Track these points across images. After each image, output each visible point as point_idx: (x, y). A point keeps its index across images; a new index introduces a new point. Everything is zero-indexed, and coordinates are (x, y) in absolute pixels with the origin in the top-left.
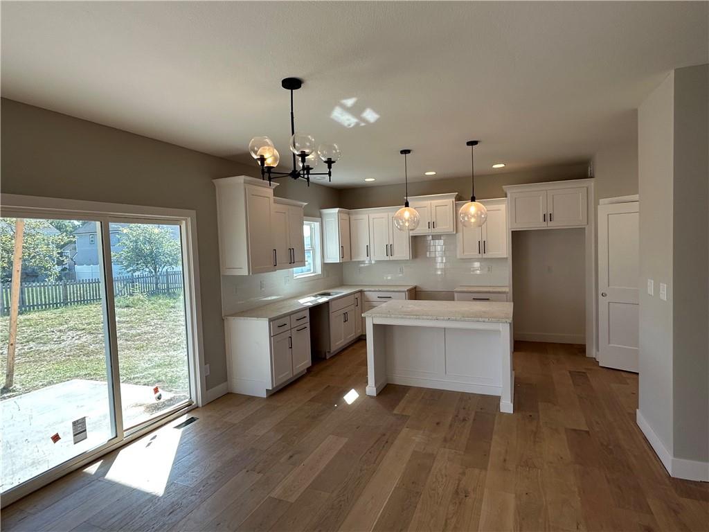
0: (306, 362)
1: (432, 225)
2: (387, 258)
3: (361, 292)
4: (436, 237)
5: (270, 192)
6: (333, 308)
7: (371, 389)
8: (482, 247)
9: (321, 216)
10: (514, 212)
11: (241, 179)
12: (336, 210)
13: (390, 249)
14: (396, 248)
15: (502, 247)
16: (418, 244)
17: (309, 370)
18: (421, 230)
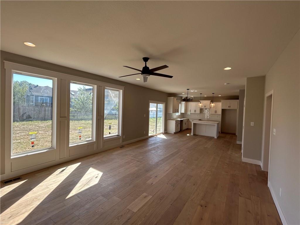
0: (179, 130)
1: (205, 106)
2: (194, 113)
3: (188, 119)
4: (206, 109)
5: (176, 99)
6: (184, 121)
7: (192, 134)
8: (216, 112)
9: (181, 103)
10: (222, 105)
11: (173, 97)
12: (185, 102)
13: (195, 111)
14: (196, 111)
15: (220, 112)
16: (201, 110)
17: (179, 132)
18: (203, 107)
